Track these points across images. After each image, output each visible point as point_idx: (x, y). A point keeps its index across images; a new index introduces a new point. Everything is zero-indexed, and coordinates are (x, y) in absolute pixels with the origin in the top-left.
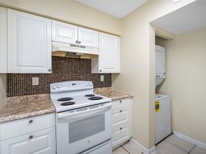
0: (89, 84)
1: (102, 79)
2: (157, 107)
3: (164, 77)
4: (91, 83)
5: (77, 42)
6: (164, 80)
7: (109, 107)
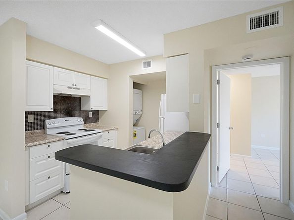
0: (80, 120)
1: (91, 115)
2: (135, 135)
3: (141, 113)
4: (81, 119)
5: (73, 85)
6: (142, 115)
7: (101, 136)
